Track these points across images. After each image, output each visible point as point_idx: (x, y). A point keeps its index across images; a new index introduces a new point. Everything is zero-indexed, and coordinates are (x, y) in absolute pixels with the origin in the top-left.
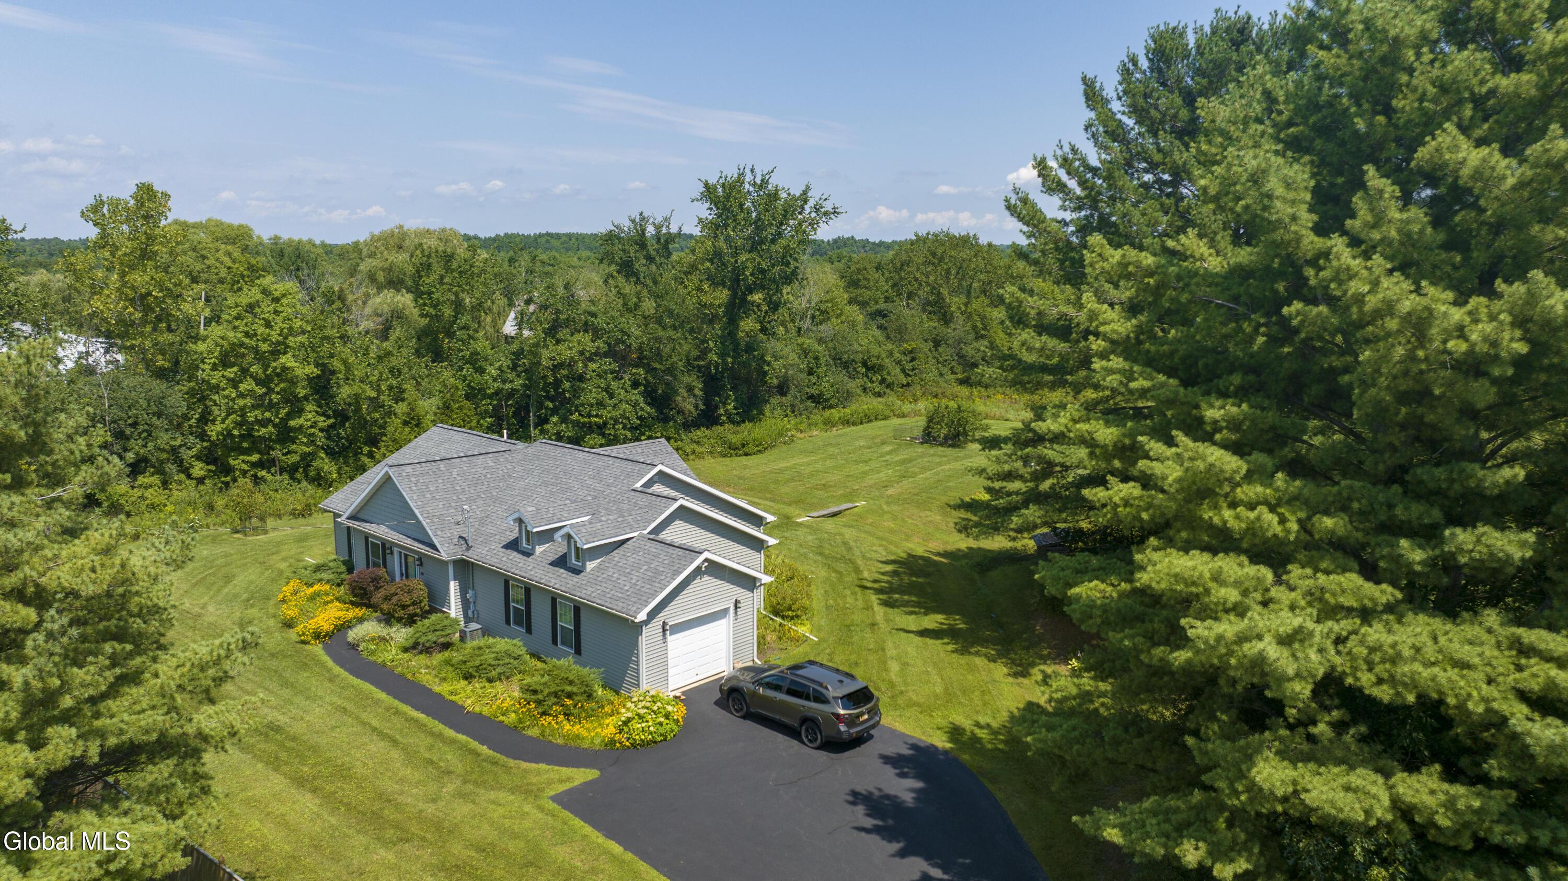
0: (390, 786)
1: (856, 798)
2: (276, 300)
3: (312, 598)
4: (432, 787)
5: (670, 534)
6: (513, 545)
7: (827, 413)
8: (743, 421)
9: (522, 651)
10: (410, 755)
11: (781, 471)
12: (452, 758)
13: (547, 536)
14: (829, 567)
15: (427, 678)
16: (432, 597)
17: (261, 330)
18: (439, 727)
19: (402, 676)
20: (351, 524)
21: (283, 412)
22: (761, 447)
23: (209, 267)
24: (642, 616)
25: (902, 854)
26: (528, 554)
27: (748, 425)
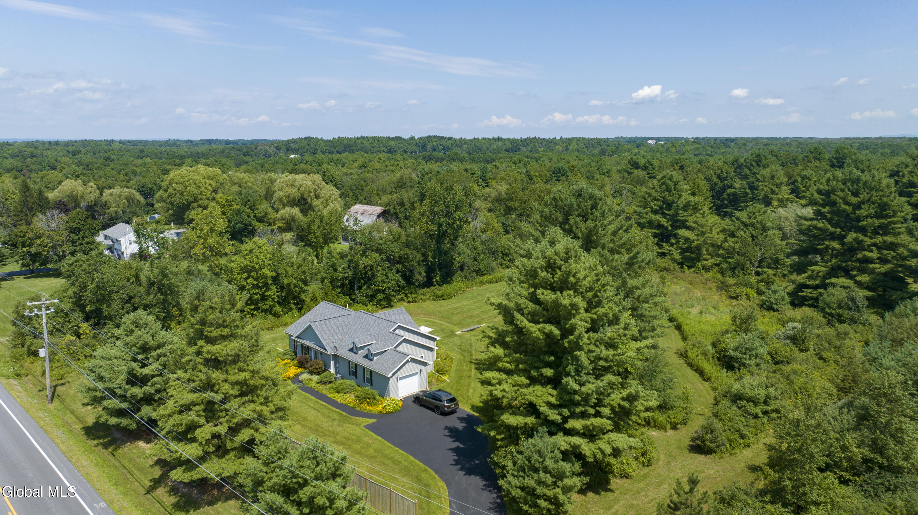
0: (319, 423)
1: (446, 428)
2: (260, 247)
3: (285, 365)
4: (331, 423)
5: (402, 348)
6: (351, 350)
7: (481, 278)
8: (443, 284)
9: (354, 384)
10: (323, 415)
11: (456, 308)
12: (335, 416)
13: (362, 348)
14: (461, 353)
15: (325, 392)
16: (325, 366)
17: (256, 260)
18: (331, 407)
19: (318, 392)
20: (296, 339)
21: (263, 290)
22: (450, 296)
23: (201, 192)
24: (390, 375)
25: (454, 441)
26: (356, 353)
27: (445, 286)
